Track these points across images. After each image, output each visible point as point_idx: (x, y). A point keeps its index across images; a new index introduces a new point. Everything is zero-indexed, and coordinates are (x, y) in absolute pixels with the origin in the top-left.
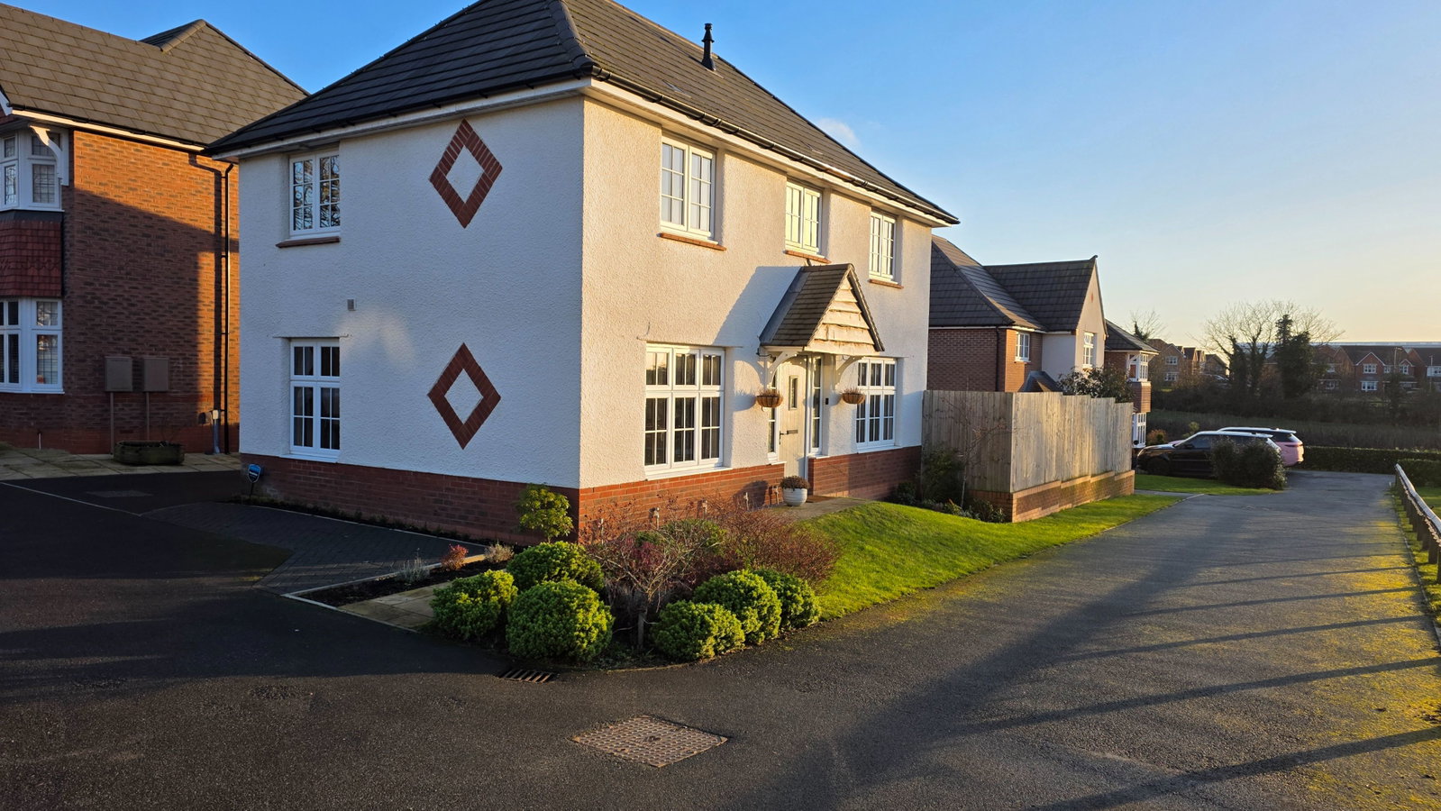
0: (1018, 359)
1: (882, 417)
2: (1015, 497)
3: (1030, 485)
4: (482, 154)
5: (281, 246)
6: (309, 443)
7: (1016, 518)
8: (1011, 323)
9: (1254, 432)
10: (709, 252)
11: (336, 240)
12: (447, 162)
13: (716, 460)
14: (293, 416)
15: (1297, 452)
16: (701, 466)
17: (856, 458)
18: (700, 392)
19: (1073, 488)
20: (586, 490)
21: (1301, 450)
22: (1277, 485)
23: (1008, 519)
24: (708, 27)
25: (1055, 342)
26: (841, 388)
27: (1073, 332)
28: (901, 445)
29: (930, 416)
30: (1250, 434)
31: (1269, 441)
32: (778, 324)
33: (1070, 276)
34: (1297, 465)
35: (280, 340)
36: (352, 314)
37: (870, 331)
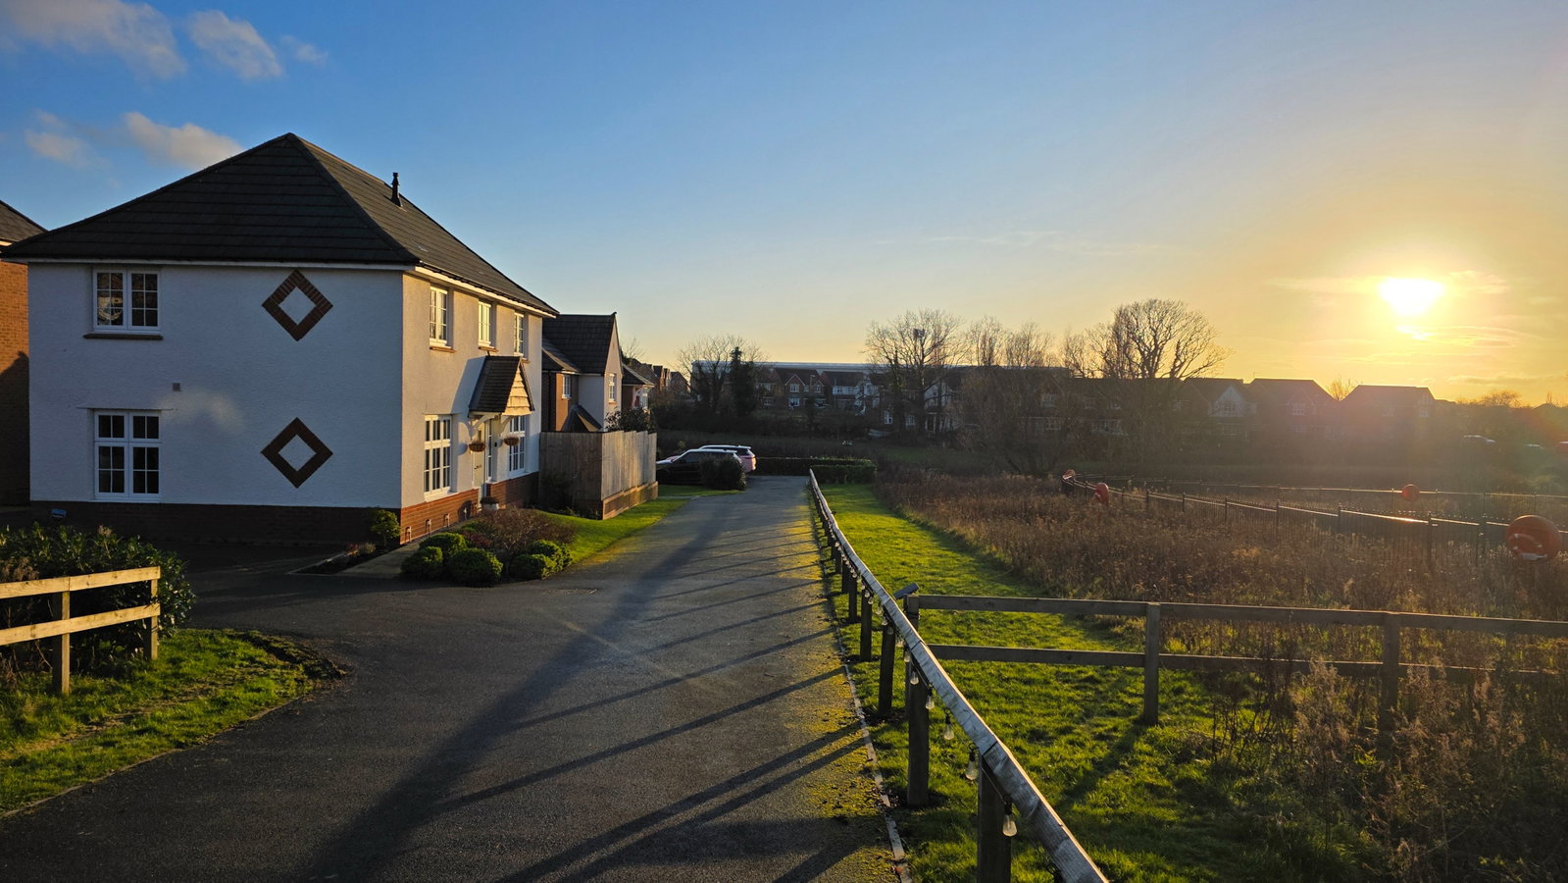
0: (564, 396)
1: (519, 453)
2: (605, 502)
3: (610, 494)
4: (312, 293)
5: (87, 337)
6: (119, 488)
7: (605, 517)
8: (560, 369)
9: (725, 449)
10: (448, 354)
11: (158, 338)
12: (280, 294)
13: (448, 488)
14: (97, 469)
15: (751, 462)
16: (443, 492)
17: (510, 481)
18: (443, 443)
19: (629, 496)
20: (406, 509)
21: (754, 461)
22: (741, 488)
23: (601, 518)
24: (395, 175)
25: (589, 382)
26: (504, 435)
27: (603, 374)
28: (530, 472)
29: (545, 450)
30: (722, 451)
31: (735, 456)
32: (479, 397)
33: (596, 328)
34: (752, 472)
35: (85, 411)
36: (177, 393)
37: (528, 398)
